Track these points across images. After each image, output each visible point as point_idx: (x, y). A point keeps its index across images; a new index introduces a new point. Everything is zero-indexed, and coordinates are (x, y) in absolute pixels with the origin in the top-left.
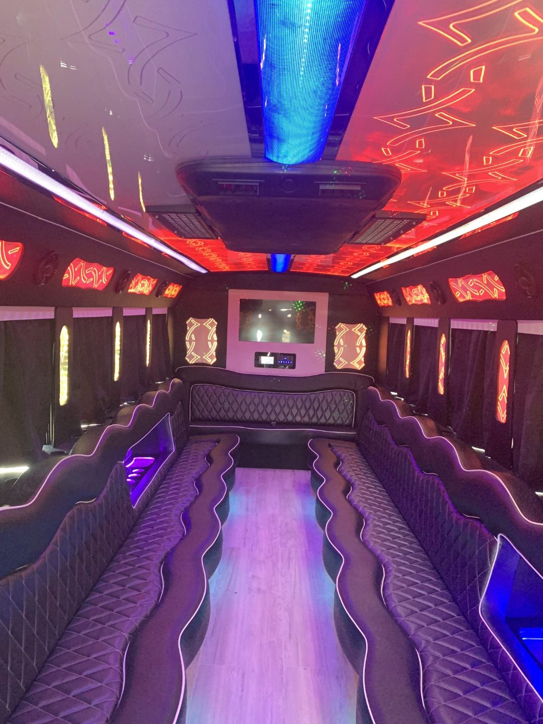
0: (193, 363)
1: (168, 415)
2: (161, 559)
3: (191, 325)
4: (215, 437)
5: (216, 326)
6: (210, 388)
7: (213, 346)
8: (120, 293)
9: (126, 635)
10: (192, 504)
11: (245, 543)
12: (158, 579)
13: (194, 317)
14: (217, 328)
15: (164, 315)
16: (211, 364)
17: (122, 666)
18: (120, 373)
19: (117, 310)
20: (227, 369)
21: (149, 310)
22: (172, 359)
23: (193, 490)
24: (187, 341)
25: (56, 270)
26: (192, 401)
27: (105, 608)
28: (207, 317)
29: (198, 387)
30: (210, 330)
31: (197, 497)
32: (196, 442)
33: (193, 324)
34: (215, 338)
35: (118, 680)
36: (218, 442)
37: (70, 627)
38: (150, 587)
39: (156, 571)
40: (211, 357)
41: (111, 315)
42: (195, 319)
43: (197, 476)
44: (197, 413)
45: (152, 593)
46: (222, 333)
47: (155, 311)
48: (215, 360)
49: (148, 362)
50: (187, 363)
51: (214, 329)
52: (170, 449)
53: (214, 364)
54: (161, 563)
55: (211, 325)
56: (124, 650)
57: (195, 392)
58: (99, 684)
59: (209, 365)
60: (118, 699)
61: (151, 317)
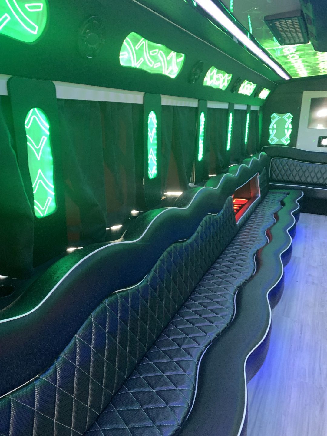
0: (274, 144)
1: (257, 174)
2: (254, 253)
3: (275, 118)
4: (287, 191)
5: (292, 118)
6: (285, 160)
7: (288, 133)
8: (234, 92)
9: (236, 288)
10: (272, 226)
11: (304, 256)
12: (253, 262)
13: (276, 112)
14: (292, 119)
15: (257, 111)
16: (286, 144)
17: (234, 301)
18: (230, 146)
19: (231, 105)
20: (297, 148)
21: (249, 107)
22: (260, 140)
23: (272, 220)
24: (271, 129)
25: (201, 74)
26: (271, 168)
27: (223, 272)
28: (286, 112)
29: (276, 160)
30: (287, 121)
31: (275, 223)
32: (273, 193)
33: (275, 117)
34: (290, 126)
35: (232, 307)
36: (288, 194)
37: (204, 277)
38: (248, 265)
39: (251, 258)
40: (286, 140)
41: (227, 108)
42: (277, 114)
43: (275, 212)
44: (274, 177)
45: (249, 269)
46: (295, 123)
47: (253, 108)
48: (289, 142)
49: (246, 141)
50: (269, 144)
51: (290, 120)
52: (257, 195)
53: (288, 145)
54: (254, 255)
55: (288, 117)
56: (234, 294)
57: (273, 163)
58: (222, 307)
59: (284, 145)
60: (233, 316)
61: (250, 112)
